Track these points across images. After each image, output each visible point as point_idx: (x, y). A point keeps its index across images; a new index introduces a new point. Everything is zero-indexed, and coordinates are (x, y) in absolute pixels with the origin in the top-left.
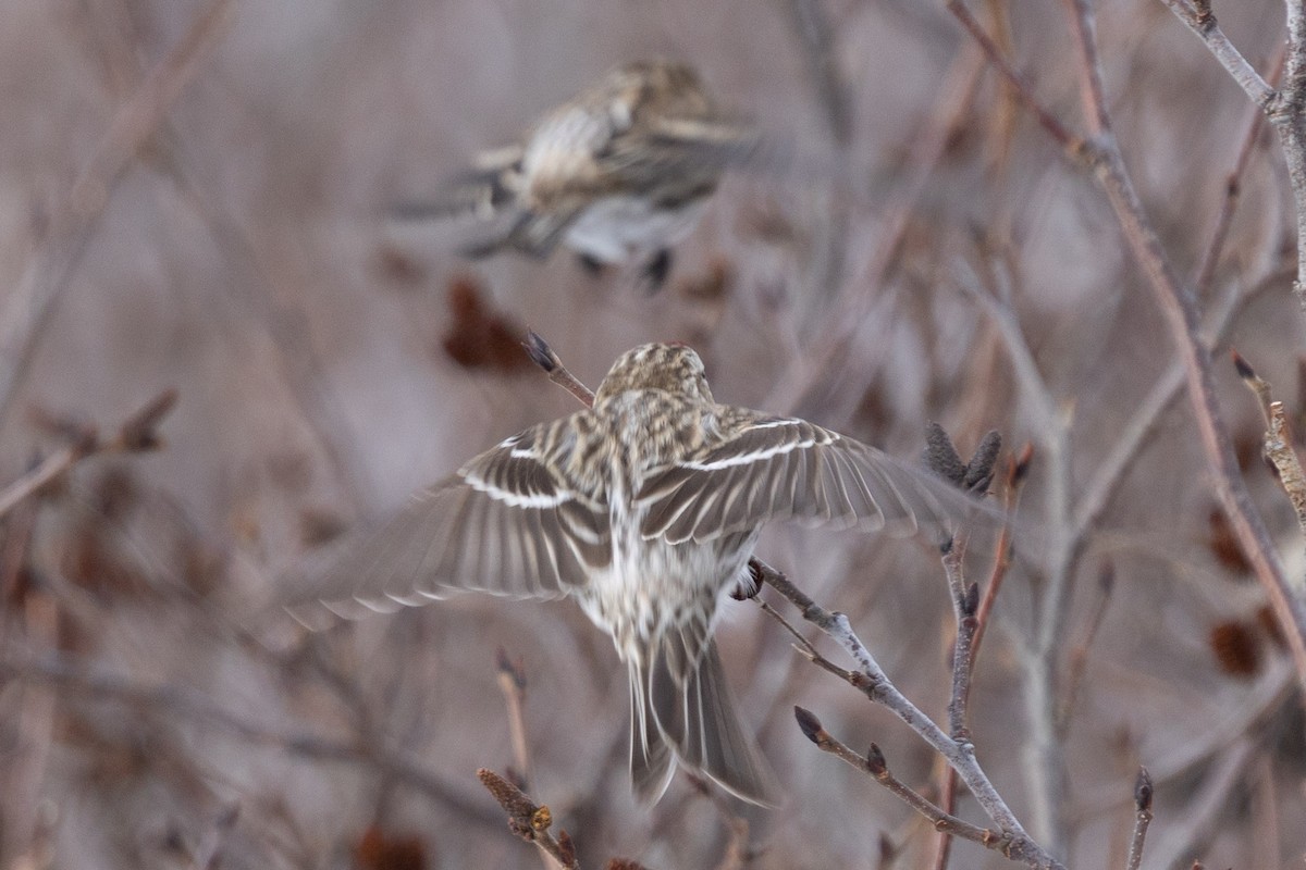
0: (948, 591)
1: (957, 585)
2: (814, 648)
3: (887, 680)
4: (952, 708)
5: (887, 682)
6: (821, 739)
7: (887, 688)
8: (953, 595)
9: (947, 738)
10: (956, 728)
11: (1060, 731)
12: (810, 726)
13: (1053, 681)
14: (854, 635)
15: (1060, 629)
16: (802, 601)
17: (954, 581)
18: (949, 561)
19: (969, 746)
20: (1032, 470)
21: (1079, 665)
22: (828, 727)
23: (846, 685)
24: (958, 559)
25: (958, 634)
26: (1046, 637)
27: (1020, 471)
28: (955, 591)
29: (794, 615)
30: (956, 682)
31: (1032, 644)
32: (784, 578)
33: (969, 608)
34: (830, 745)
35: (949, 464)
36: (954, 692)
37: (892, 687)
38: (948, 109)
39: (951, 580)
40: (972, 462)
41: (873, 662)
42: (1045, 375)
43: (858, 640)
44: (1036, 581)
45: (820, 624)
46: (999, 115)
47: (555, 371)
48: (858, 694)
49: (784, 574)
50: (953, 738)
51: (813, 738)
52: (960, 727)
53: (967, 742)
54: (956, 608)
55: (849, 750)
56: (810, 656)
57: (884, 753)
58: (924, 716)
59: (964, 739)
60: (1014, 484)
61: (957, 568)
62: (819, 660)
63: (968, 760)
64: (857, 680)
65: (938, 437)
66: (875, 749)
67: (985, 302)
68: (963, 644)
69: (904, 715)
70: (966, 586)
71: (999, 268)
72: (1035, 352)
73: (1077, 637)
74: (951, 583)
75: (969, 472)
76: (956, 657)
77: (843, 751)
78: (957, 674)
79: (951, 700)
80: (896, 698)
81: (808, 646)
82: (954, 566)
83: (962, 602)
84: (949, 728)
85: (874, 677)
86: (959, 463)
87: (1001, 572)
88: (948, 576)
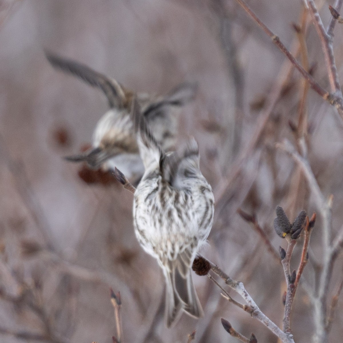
0: (284, 274)
1: (288, 271)
2: (230, 295)
3: (258, 308)
4: (284, 320)
5: (258, 310)
6: (231, 332)
7: (258, 312)
8: (286, 275)
9: (283, 332)
10: (286, 328)
11: (327, 330)
12: (227, 327)
13: (324, 309)
14: (245, 291)
15: (327, 288)
16: (224, 276)
17: (286, 270)
18: (284, 262)
19: (291, 335)
20: (316, 224)
21: (335, 303)
22: (235, 327)
23: (242, 310)
24: (288, 261)
25: (287, 291)
26: (321, 291)
27: (311, 224)
28: (287, 274)
29: (221, 282)
30: (286, 310)
31: (316, 295)
32: (218, 267)
33: (292, 280)
34: (235, 334)
35: (285, 223)
36: (286, 314)
37: (260, 311)
38: (282, 79)
39: (285, 269)
40: (295, 223)
41: (253, 302)
42: (321, 186)
43: (247, 293)
44: (318, 269)
45: (232, 286)
46: (302, 82)
47: (126, 184)
48: (247, 314)
49: (218, 266)
50: (285, 332)
51: (228, 331)
52: (288, 328)
53: (290, 334)
54: (287, 280)
55: (243, 336)
56: (228, 298)
57: (257, 338)
58: (273, 323)
59: (289, 333)
60: (308, 230)
61: (287, 265)
62: (231, 300)
63: (291, 341)
64: (246, 308)
65: (280, 212)
66: (253, 336)
67: (296, 156)
68: (289, 295)
69: (265, 323)
70: (291, 272)
71: (302, 142)
72: (316, 177)
73: (334, 292)
74: (285, 271)
75: (293, 226)
76: (286, 300)
77: (240, 336)
78: (286, 307)
79: (284, 317)
80: (262, 316)
81: (227, 294)
82: (286, 264)
83: (289, 278)
84: (283, 328)
85: (253, 308)
86: (289, 223)
87: (304, 265)
88: (284, 268)
